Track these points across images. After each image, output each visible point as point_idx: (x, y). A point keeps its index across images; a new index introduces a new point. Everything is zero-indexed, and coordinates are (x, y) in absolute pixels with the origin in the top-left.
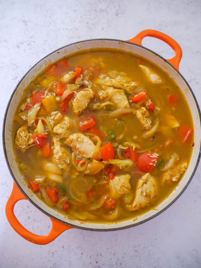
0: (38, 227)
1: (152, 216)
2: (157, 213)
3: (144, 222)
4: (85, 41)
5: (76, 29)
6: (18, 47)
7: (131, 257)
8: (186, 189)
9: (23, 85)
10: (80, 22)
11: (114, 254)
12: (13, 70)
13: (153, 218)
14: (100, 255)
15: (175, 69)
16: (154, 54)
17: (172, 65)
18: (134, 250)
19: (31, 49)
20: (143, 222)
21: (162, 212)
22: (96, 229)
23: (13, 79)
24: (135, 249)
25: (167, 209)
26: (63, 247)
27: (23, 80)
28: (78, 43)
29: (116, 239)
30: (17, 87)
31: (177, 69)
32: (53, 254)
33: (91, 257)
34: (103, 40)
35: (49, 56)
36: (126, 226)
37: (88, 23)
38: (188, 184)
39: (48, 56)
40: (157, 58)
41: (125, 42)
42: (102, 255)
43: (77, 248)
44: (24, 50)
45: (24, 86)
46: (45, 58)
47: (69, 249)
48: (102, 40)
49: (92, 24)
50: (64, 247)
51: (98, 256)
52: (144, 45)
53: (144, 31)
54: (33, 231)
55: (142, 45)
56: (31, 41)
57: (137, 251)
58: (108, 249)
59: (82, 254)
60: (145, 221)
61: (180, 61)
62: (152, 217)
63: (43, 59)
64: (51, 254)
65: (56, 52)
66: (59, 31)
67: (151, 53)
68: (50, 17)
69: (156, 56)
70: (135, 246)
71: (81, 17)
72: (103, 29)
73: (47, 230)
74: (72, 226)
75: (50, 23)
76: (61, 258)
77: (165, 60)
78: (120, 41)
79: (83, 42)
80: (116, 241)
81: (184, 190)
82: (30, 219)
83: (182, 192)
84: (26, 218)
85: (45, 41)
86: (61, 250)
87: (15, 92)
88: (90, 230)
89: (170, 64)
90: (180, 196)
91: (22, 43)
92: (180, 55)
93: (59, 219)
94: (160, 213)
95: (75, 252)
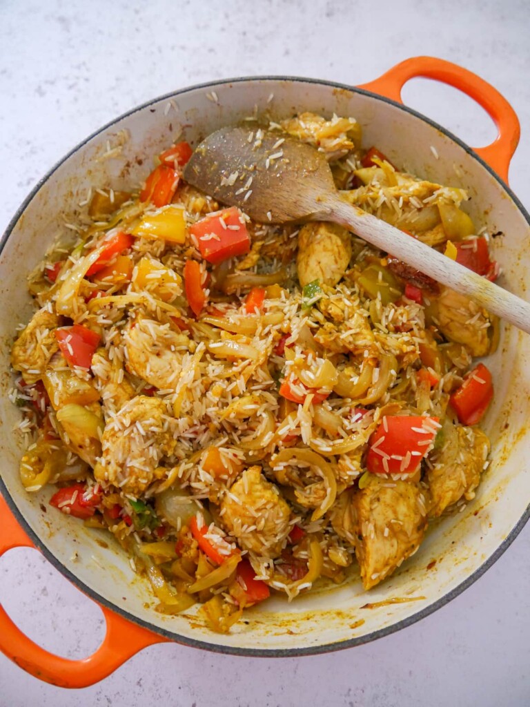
0: (70, 621)
1: (408, 618)
2: (425, 610)
3: (384, 636)
4: (234, 81)
5: (211, 50)
6: (40, 92)
8: (514, 539)
9: (43, 202)
10: (223, 29)
12: (22, 158)
13: (411, 623)
15: (498, 179)
16: (436, 130)
17: (488, 164)
18: (345, 701)
19: (76, 99)
20: (383, 633)
21: (440, 607)
22: (239, 649)
23: (20, 185)
24: (348, 699)
25: (454, 598)
26: (139, 683)
27: (43, 186)
28: (213, 87)
29: (297, 668)
30: (25, 207)
31: (502, 178)
32: (109, 701)
34: (289, 79)
35: (125, 119)
36: (329, 645)
37: (244, 34)
38: (521, 525)
39: (122, 120)
40: (445, 143)
41: (353, 90)
43: (180, 688)
44: (58, 101)
45: (44, 205)
46: (111, 124)
47: (157, 690)
48: (285, 80)
49: (258, 38)
50: (142, 682)
52: (406, 103)
53: (410, 61)
54: (55, 629)
55: (401, 101)
56: (77, 78)
58: (270, 694)
59: (194, 706)
60: (388, 632)
61: (511, 156)
62: (408, 621)
63: (106, 127)
64: (104, 702)
65: (145, 109)
66: (160, 51)
67: (429, 126)
68: (137, 12)
69: (440, 135)
70: (350, 690)
71: (227, 16)
72: (287, 53)
73: (96, 630)
74: (166, 637)
75: (137, 30)
77: (469, 151)
78: (337, 85)
79: (228, 85)
80: (295, 672)
81: (510, 544)
82: (47, 595)
83: (503, 548)
84: (35, 592)
85: (117, 79)
86: (134, 693)
87: (17, 221)
88: (219, 652)
89: (483, 164)
92: (512, 138)
93: (128, 611)
94: (432, 608)
95: (172, 700)
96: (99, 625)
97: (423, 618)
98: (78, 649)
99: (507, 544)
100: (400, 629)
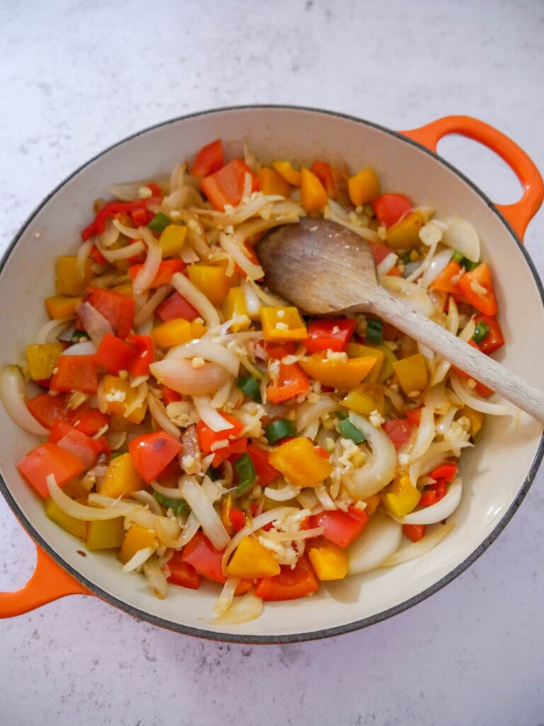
0: (63, 665)
5: (185, 106)
6: (24, 150)
10: (196, 87)
12: (7, 211)
19: (58, 156)
37: (216, 90)
44: (41, 158)
54: (47, 675)
56: (59, 136)
68: (114, 75)
70: (360, 717)
71: (199, 75)
73: (91, 672)
75: (115, 91)
80: (301, 702)
82: (38, 638)
84: (25, 636)
85: (98, 135)
96: (94, 666)
98: (72, 694)
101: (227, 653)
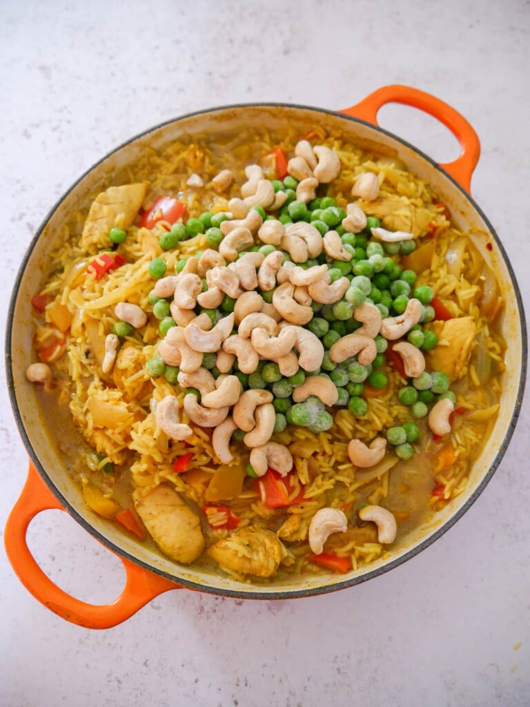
1: (387, 565)
5: (181, 90)
6: (27, 135)
7: (327, 686)
10: (190, 71)
11: (281, 681)
12: (13, 196)
14: (244, 683)
15: (461, 189)
17: (453, 177)
18: (333, 668)
19: (60, 140)
20: (365, 578)
21: (416, 555)
23: (13, 220)
24: (336, 667)
25: (427, 546)
26: (145, 664)
29: (287, 641)
31: (465, 188)
32: (119, 682)
33: (220, 689)
37: (210, 74)
42: (249, 685)
43: (183, 666)
44: (43, 143)
47: (163, 669)
49: (223, 77)
50: (148, 663)
51: (238, 685)
56: (60, 120)
57: (342, 670)
58: (264, 666)
59: (196, 681)
61: (473, 169)
62: (388, 567)
64: (115, 683)
66: (134, 92)
68: (111, 58)
70: (337, 657)
71: (193, 58)
75: (113, 74)
76: (141, 693)
80: (286, 644)
81: (475, 501)
83: (469, 503)
85: (97, 120)
86: (142, 673)
90: (463, 514)
91: (37, 126)
94: (409, 555)
95: (177, 677)
97: (401, 564)
99: (473, 499)
100: (381, 574)
101: (221, 603)
